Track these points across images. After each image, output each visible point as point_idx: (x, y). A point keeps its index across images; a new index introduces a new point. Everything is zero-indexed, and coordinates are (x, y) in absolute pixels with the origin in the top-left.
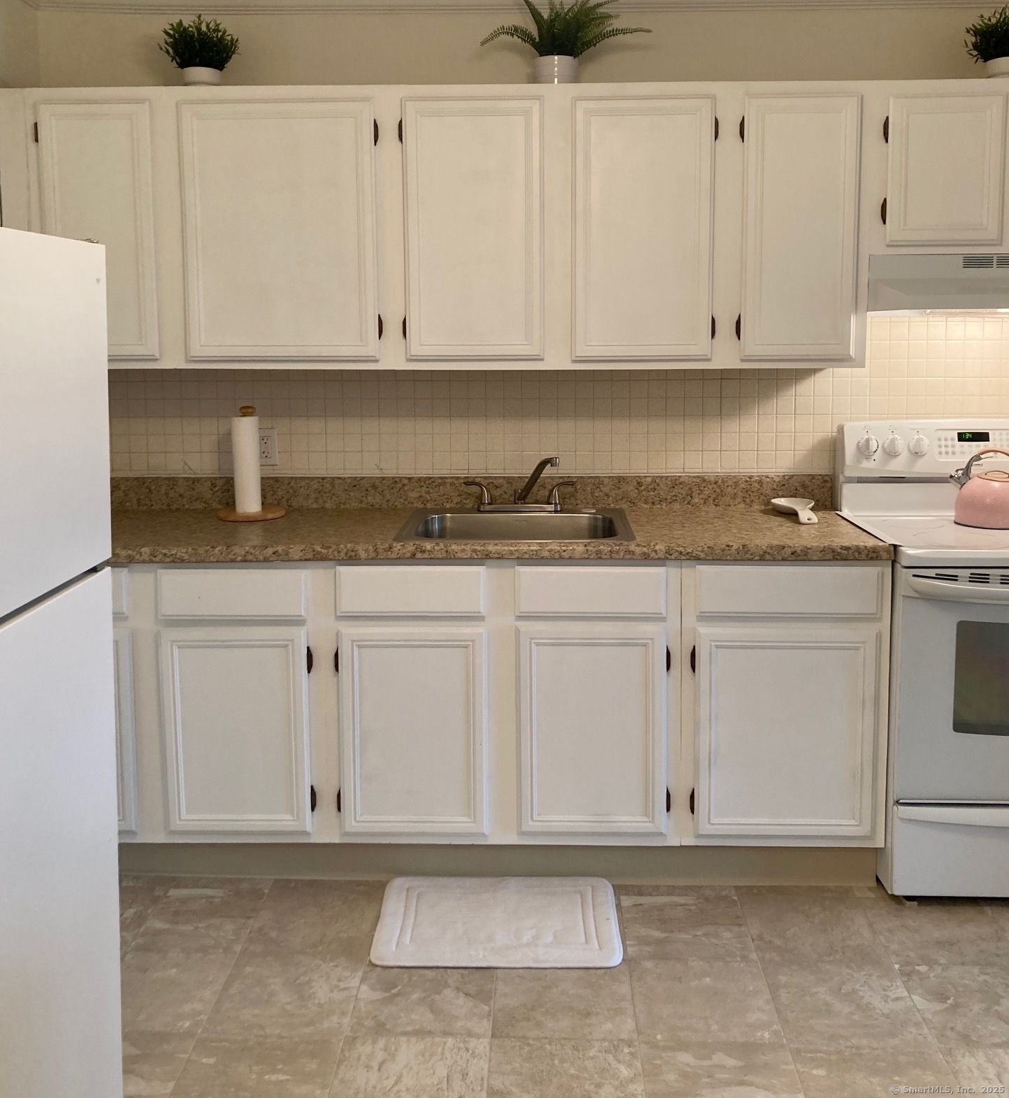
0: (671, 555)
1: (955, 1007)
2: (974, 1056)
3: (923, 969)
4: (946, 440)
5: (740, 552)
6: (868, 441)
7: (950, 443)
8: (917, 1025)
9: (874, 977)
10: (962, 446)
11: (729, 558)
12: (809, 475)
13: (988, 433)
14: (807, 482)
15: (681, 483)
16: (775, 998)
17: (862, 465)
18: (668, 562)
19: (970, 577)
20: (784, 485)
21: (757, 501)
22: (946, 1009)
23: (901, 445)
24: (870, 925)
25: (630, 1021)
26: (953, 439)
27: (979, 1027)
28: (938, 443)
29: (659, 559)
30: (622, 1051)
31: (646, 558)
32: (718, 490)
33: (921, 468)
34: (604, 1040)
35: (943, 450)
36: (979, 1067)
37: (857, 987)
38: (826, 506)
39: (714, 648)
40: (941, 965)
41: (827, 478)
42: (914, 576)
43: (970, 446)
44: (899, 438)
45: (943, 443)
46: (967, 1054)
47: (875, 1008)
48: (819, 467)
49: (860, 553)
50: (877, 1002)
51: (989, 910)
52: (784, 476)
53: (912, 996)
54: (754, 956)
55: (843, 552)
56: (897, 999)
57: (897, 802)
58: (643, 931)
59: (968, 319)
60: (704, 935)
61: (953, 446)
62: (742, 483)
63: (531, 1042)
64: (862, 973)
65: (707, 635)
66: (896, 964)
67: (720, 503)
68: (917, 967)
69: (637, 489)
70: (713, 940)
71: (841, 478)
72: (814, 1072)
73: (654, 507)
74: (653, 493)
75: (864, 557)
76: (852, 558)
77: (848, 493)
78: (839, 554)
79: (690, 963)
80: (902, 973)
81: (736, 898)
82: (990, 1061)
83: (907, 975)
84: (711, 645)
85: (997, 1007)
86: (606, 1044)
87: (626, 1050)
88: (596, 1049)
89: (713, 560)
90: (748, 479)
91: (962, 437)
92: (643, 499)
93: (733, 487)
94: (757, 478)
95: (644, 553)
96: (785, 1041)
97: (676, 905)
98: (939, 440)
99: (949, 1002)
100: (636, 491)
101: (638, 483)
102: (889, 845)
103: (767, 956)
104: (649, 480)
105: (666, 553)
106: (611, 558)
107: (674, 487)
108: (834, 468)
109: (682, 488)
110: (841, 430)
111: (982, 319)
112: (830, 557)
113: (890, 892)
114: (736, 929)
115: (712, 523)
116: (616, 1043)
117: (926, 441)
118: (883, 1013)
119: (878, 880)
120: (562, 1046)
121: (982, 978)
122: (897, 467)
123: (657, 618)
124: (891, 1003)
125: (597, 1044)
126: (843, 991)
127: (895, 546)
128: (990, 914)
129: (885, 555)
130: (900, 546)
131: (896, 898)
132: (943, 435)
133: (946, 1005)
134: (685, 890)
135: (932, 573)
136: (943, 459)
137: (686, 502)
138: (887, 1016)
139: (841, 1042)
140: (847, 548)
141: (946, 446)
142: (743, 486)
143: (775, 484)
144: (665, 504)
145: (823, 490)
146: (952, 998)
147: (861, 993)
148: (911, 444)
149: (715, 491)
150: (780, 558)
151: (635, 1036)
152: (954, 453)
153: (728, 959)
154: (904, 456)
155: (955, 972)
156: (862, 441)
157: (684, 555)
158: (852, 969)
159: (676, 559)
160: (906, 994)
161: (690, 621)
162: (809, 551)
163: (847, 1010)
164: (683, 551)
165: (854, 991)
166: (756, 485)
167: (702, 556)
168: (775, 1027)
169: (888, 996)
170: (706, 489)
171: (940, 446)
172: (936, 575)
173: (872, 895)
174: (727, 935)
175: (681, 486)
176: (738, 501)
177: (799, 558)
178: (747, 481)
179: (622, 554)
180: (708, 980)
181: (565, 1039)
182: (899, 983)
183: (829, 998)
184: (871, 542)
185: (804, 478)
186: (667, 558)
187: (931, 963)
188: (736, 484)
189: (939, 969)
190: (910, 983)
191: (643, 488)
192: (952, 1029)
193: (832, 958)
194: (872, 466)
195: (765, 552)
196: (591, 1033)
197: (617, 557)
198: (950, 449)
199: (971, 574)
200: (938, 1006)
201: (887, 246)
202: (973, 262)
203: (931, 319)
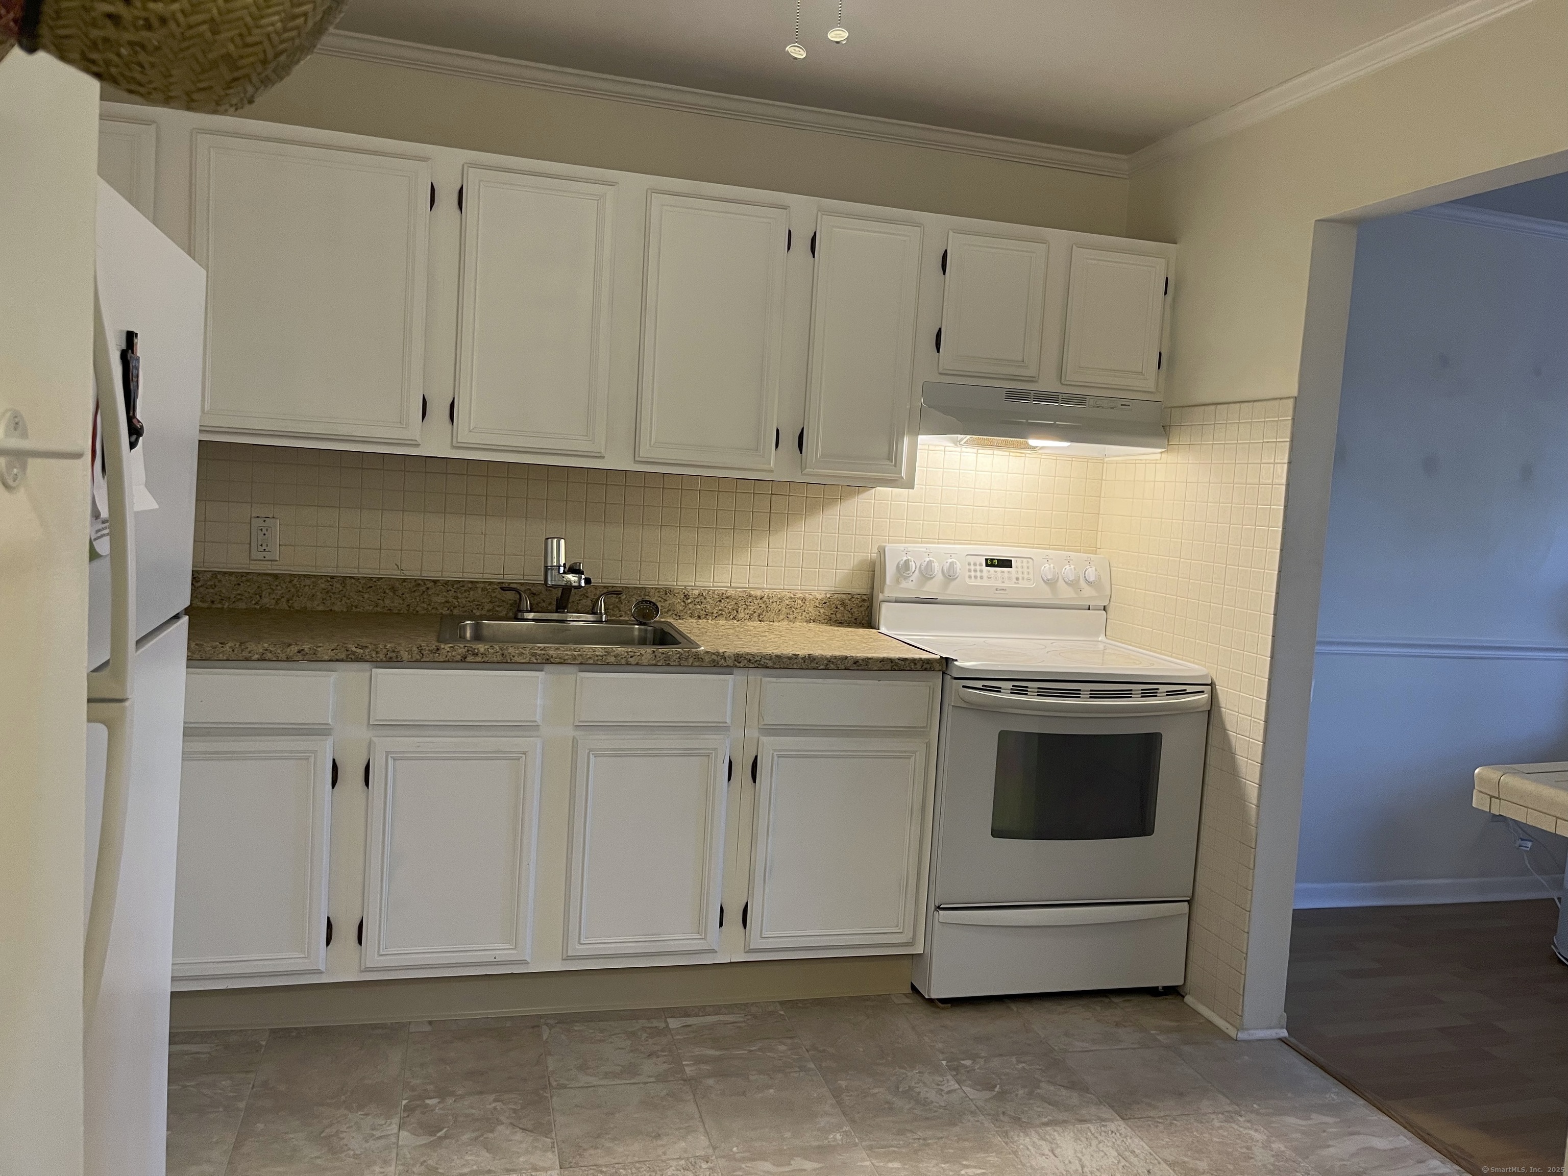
0: (740, 663)
1: (1003, 1093)
2: (1027, 1135)
3: (968, 1063)
4: (975, 564)
5: (807, 661)
6: (907, 562)
7: (978, 568)
8: (973, 1113)
9: (926, 1075)
10: (989, 571)
11: (795, 666)
12: (849, 594)
13: (1011, 560)
14: (847, 601)
15: (727, 598)
16: (840, 1103)
17: (901, 586)
18: (735, 671)
19: (1011, 689)
20: (825, 603)
21: (800, 618)
22: (995, 1096)
23: (936, 566)
24: (913, 1028)
25: (703, 1138)
26: (981, 565)
27: (1027, 1109)
28: (968, 567)
29: (728, 666)
30: (700, 1167)
31: (714, 666)
32: (763, 606)
33: (952, 592)
34: (680, 1158)
35: (973, 574)
36: (1034, 1144)
37: (913, 1084)
38: (863, 624)
39: (776, 758)
40: (982, 1058)
41: (864, 597)
42: (964, 687)
43: (996, 572)
44: (935, 561)
45: (972, 567)
46: (1022, 1134)
47: (932, 1102)
48: (859, 588)
49: (915, 664)
50: (932, 1095)
51: (1014, 1007)
52: (826, 593)
53: (964, 1088)
54: (811, 1065)
55: (900, 662)
56: (949, 1092)
57: (939, 907)
58: (697, 1051)
60: (759, 1050)
61: (981, 571)
62: (787, 600)
63: (604, 1169)
64: (915, 1072)
65: (769, 747)
66: (943, 1060)
67: (765, 619)
68: (962, 1062)
69: (684, 601)
70: (768, 1054)
71: (881, 597)
72: (890, 1165)
73: (700, 621)
74: (699, 607)
75: (919, 666)
76: (908, 668)
77: (886, 613)
78: (897, 664)
79: (752, 1078)
80: (951, 1068)
81: (782, 1013)
82: (1042, 1139)
83: (956, 1069)
84: (773, 754)
85: (1039, 1091)
86: (682, 1162)
87: (704, 1166)
88: (673, 1168)
89: (780, 668)
90: (792, 596)
91: (990, 563)
92: (689, 612)
93: (778, 603)
94: (801, 595)
95: (714, 661)
96: (857, 1141)
97: (726, 1023)
98: (969, 564)
99: (997, 1089)
100: (682, 603)
101: (685, 596)
102: (928, 950)
103: (824, 1064)
104: (696, 592)
105: (735, 660)
106: (680, 665)
107: (720, 601)
108: (873, 588)
109: (728, 603)
110: (882, 551)
112: (889, 667)
113: (927, 997)
114: (789, 1041)
115: (766, 636)
116: (692, 1160)
117: (958, 565)
118: (940, 1106)
119: (913, 988)
120: (638, 1169)
121: (1020, 1066)
122: (931, 589)
123: (719, 728)
124: (945, 1096)
125: (674, 1163)
126: (900, 1090)
127: (947, 659)
128: (1015, 1010)
129: (937, 667)
130: (953, 660)
131: (931, 1001)
132: (972, 559)
133: (995, 1093)
134: (731, 1008)
135: (979, 684)
136: (972, 582)
137: (732, 617)
138: (945, 1108)
139: (909, 1135)
140: (905, 660)
141: (975, 571)
142: (787, 602)
143: (817, 602)
144: (710, 618)
145: (862, 609)
146: (998, 1086)
147: (917, 1090)
148: (945, 568)
149: (760, 607)
150: (843, 667)
151: (710, 1151)
152: (981, 578)
153: (788, 1070)
154: (939, 577)
155: (995, 1063)
156: (902, 563)
157: (753, 663)
158: (904, 1068)
159: (744, 667)
160: (957, 1086)
161: (753, 733)
162: (869, 661)
163: (908, 1107)
164: (751, 658)
165: (911, 1088)
166: (800, 602)
167: (770, 664)
168: (845, 1128)
169: (942, 1090)
170: (752, 604)
171: (970, 571)
172: (983, 686)
173: (908, 1001)
174: (782, 1048)
175: (728, 600)
176: (781, 617)
177: (860, 668)
178: (791, 598)
179: (691, 660)
180: (771, 1091)
181: (639, 1162)
182: (949, 1077)
183: (889, 1097)
184: (925, 656)
185: (844, 596)
186: (736, 666)
187: (974, 1057)
188: (781, 599)
189: (982, 1061)
190: (959, 1077)
191: (689, 601)
192: (1004, 1113)
193: (884, 1061)
194: (910, 587)
195: (830, 661)
196: (665, 1153)
197: (686, 664)
198: (978, 574)
199: (1013, 686)
200: (987, 1094)
201: (940, 374)
202: (1013, 395)
203: (964, 450)
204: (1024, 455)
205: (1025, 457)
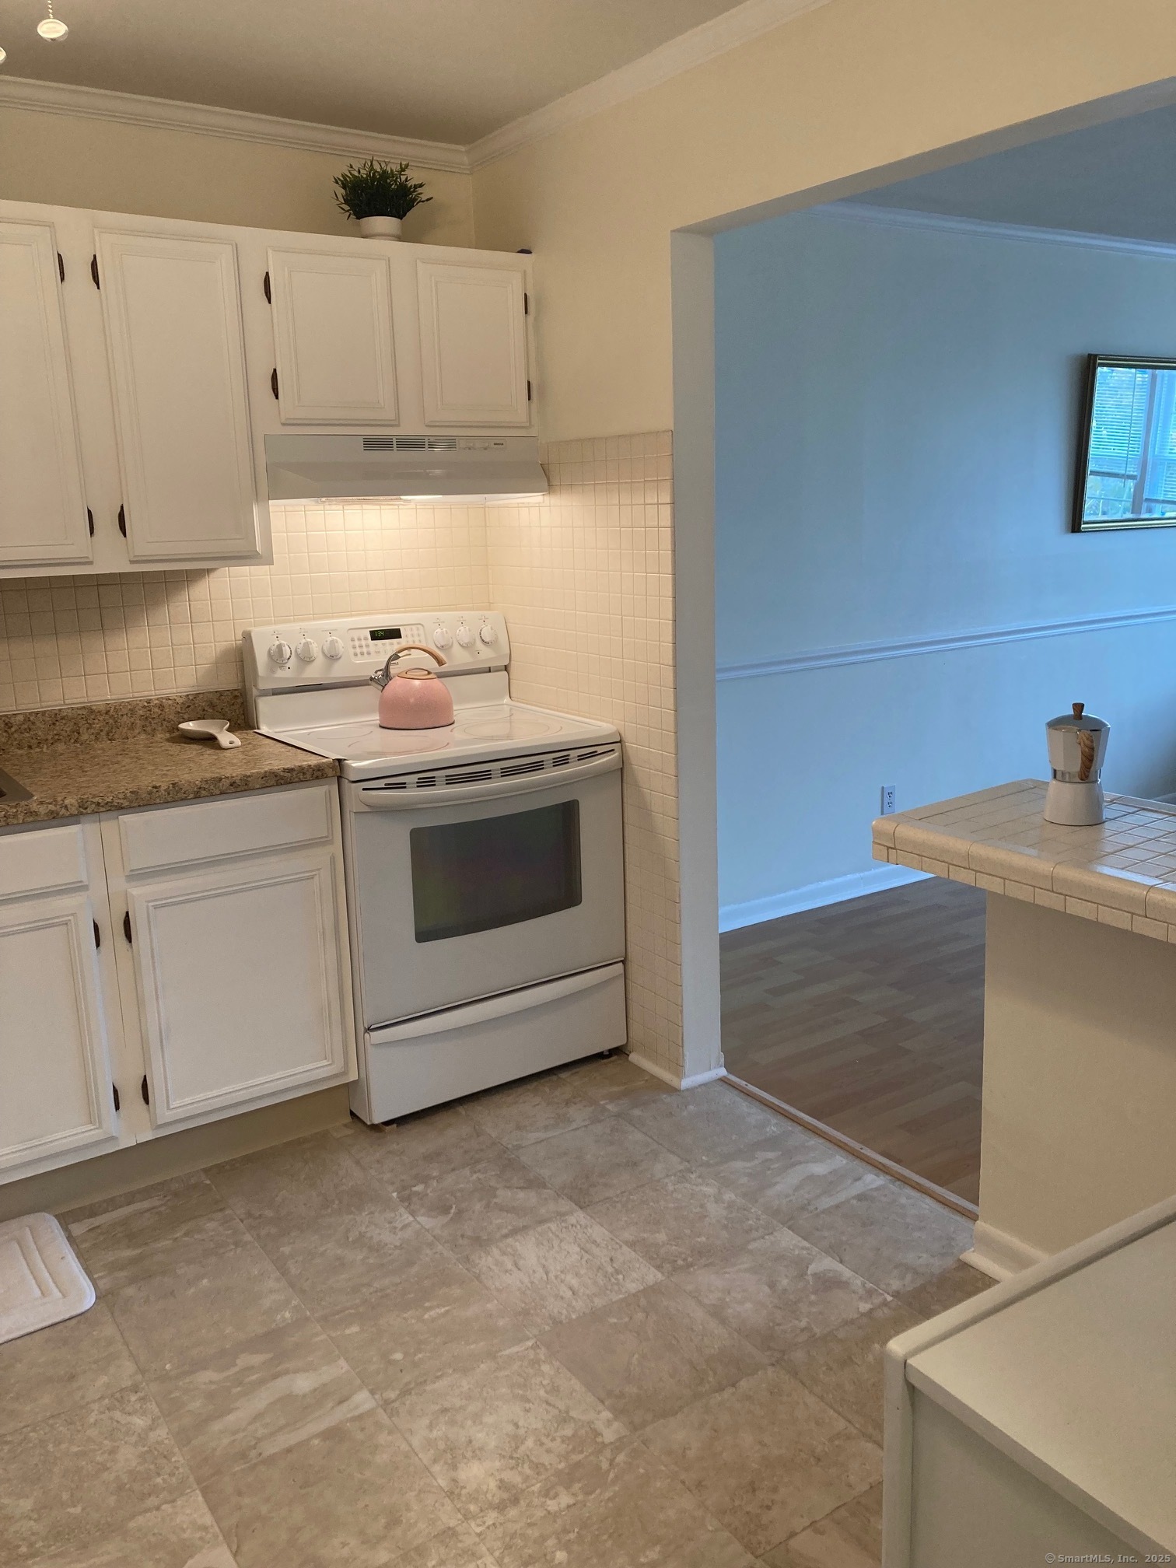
0: (86, 808)
1: (460, 1212)
2: (489, 1254)
3: (419, 1188)
4: (359, 639)
5: (171, 792)
6: (280, 647)
7: (363, 643)
8: (430, 1245)
9: (376, 1214)
10: (376, 645)
11: (158, 801)
12: (216, 692)
13: (399, 629)
14: (215, 700)
15: (62, 718)
16: (284, 1273)
17: (276, 676)
18: (82, 818)
19: (417, 783)
20: (189, 706)
21: (160, 728)
22: (451, 1219)
23: (315, 649)
24: (358, 1163)
25: (128, 1363)
26: (366, 639)
27: (485, 1224)
28: (352, 643)
29: (72, 815)
30: (129, 1401)
31: (54, 818)
32: (111, 721)
33: (339, 672)
34: (102, 1398)
35: (358, 650)
36: (497, 1263)
37: (363, 1229)
38: (239, 724)
39: (151, 908)
40: (434, 1178)
41: (236, 693)
42: (364, 789)
43: (384, 644)
44: (312, 641)
45: (357, 643)
46: (483, 1254)
47: (387, 1244)
48: (227, 682)
49: (304, 774)
50: (386, 1237)
51: (461, 1110)
52: (188, 695)
53: (418, 1219)
54: (248, 1237)
55: (286, 774)
56: (405, 1227)
57: (369, 1029)
58: (110, 1257)
59: (365, 507)
60: (186, 1234)
61: (367, 646)
62: (140, 710)
63: (9, 1438)
64: (364, 1214)
65: (141, 895)
66: (393, 1192)
67: (116, 736)
68: (414, 1189)
69: (6, 731)
70: (196, 1237)
71: (255, 692)
72: (347, 1332)
73: (32, 751)
74: (27, 735)
75: (308, 776)
76: (297, 780)
77: (265, 708)
78: (282, 778)
79: (179, 1272)
80: (402, 1200)
81: (208, 1182)
82: (504, 1253)
83: (407, 1199)
84: (148, 907)
85: (495, 1200)
86: (107, 1401)
87: (133, 1398)
88: (96, 1412)
89: (139, 806)
90: (146, 704)
91: (376, 635)
92: (15, 743)
93: (129, 715)
94: (157, 702)
95: (52, 812)
96: (308, 1313)
97: (142, 1213)
98: (353, 640)
99: (452, 1211)
100: (5, 734)
101: (6, 724)
102: (363, 1075)
103: (263, 1232)
104: (21, 718)
105: (80, 807)
106: (8, 824)
107: (54, 724)
108: (244, 681)
109: (65, 724)
110: (247, 637)
111: (378, 507)
112: (273, 782)
113: (369, 1123)
114: (220, 1215)
115: (118, 762)
116: (118, 1395)
117: (340, 644)
118: (395, 1246)
119: (352, 1114)
120: (52, 1426)
121: (475, 1176)
122: (314, 673)
123: (74, 889)
124: (400, 1233)
125: (95, 1406)
126: (350, 1239)
127: (339, 760)
128: (464, 1113)
129: (330, 772)
130: (345, 760)
131: (376, 1127)
132: (356, 634)
133: (451, 1215)
134: (147, 1192)
135: (381, 783)
136: (358, 661)
137: (72, 741)
138: (401, 1247)
139: (365, 1290)
140: (291, 770)
141: (361, 647)
142: (141, 713)
143: (179, 706)
144: (45, 746)
145: (234, 707)
146: (454, 1206)
147: (368, 1235)
148: (325, 648)
149: (107, 723)
150: (218, 792)
151: (139, 1377)
152: (369, 653)
153: (222, 1251)
154: (320, 660)
155: (450, 1180)
156: (274, 648)
157: (103, 806)
158: (352, 1213)
159: (93, 812)
160: (411, 1219)
161: (118, 883)
162: (249, 779)
163: (360, 1257)
164: (100, 801)
165: (362, 1235)
166: (156, 710)
167: (126, 803)
168: (294, 1303)
169: (395, 1228)
170: (96, 721)
171: (354, 647)
172: (386, 785)
173: (349, 1131)
174: (210, 1225)
175: (64, 722)
176: (137, 731)
177: (239, 789)
178: (144, 707)
179: (21, 817)
180: (205, 1281)
181: (52, 1416)
182: (402, 1210)
183: (339, 1252)
184: (313, 761)
185: (211, 696)
186: (82, 814)
187: (425, 1180)
188: (133, 711)
189: (435, 1183)
190: (412, 1207)
191: (13, 729)
192: (462, 1236)
193: (329, 1210)
194: (287, 675)
195: (200, 788)
196: (83, 1397)
197: (16, 822)
198: (365, 650)
199: (419, 779)
200: (444, 1219)
201: (283, 424)
202: (373, 444)
203: (327, 507)
204: (396, 507)
205: (399, 509)
